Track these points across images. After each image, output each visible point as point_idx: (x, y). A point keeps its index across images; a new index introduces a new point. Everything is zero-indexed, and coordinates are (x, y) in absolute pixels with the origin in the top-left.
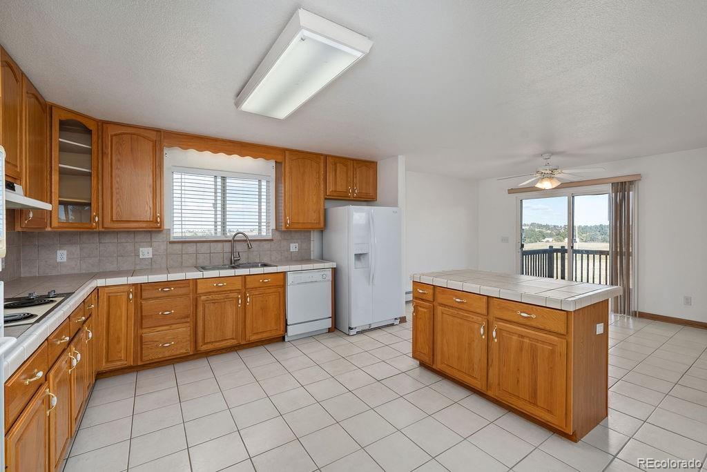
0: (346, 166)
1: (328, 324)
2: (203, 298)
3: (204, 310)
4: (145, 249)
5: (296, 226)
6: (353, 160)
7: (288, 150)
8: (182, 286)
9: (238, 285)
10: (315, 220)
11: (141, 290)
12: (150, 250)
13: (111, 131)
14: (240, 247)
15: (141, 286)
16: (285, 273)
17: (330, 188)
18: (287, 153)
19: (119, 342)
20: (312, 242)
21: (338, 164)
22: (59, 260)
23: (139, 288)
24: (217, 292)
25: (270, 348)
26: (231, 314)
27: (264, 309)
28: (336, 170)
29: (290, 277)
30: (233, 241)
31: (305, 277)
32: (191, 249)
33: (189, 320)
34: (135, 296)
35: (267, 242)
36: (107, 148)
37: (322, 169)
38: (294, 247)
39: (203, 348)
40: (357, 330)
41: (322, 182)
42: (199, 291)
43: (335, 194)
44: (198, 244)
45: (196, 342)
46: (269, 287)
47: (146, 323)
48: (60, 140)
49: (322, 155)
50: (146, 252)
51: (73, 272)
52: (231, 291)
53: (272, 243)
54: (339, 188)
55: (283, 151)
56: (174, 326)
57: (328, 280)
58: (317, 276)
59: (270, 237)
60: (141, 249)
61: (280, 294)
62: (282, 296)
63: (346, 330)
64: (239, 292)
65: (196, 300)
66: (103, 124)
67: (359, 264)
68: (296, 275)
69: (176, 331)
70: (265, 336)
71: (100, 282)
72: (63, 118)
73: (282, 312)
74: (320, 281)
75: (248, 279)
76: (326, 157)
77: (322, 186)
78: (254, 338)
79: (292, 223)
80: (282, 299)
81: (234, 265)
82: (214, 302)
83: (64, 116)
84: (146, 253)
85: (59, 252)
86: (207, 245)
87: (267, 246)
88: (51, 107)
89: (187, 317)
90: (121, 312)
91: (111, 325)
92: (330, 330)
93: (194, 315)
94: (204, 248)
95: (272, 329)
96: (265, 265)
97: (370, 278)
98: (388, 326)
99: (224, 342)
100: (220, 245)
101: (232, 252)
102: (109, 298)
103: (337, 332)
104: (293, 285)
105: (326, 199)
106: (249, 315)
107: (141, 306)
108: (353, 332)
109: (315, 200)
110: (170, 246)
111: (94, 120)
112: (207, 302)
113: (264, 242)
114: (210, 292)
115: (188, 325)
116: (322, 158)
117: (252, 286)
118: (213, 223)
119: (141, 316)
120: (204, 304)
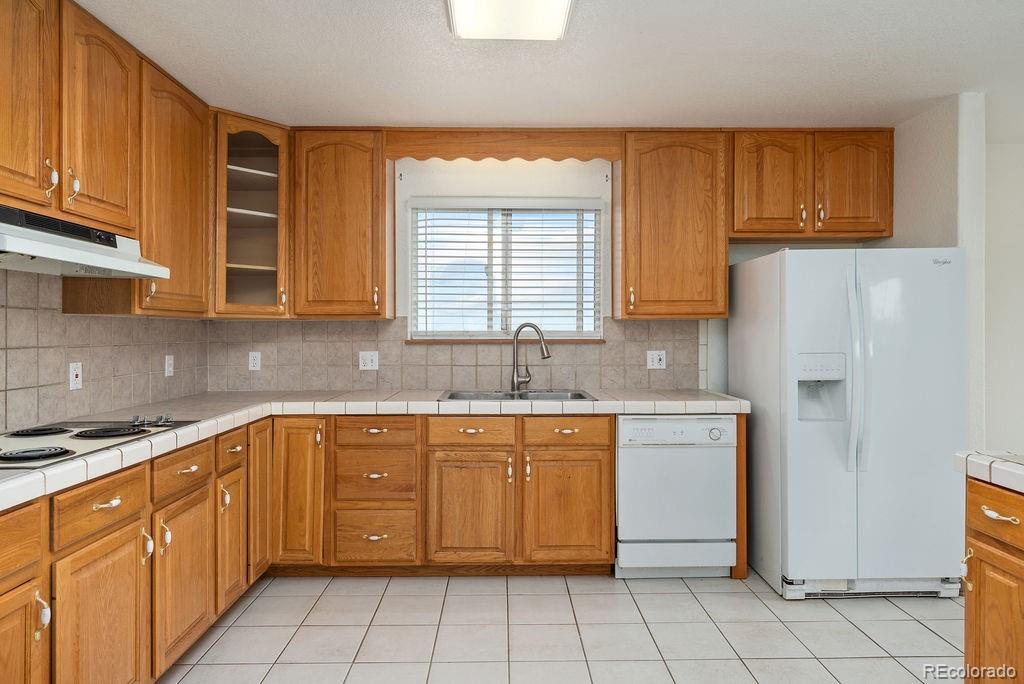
0: (793, 151)
1: (728, 556)
2: (439, 455)
3: (441, 479)
4: (369, 353)
5: (651, 308)
6: (814, 133)
7: (631, 131)
8: (402, 426)
9: (508, 435)
10: (700, 293)
11: (336, 427)
12: (375, 355)
13: (305, 143)
14: (530, 356)
15: (336, 420)
16: (613, 418)
17: (745, 212)
18: (631, 138)
19: (302, 518)
20: (702, 349)
21: (767, 151)
22: (251, 368)
23: (333, 422)
24: (466, 445)
25: (577, 585)
26: (493, 494)
27: (563, 495)
28: (760, 166)
29: (625, 429)
30: (517, 342)
31: (663, 430)
32: (442, 355)
33: (413, 495)
34: (327, 439)
35: (592, 346)
36: (300, 174)
37: (721, 167)
38: (655, 359)
39: (441, 557)
40: (808, 588)
41: (721, 200)
42: (432, 440)
43: (759, 227)
44: (455, 348)
45: (426, 544)
46: (578, 446)
47: (345, 491)
48: (230, 167)
49: (720, 131)
50: (369, 360)
51: (268, 388)
52: (494, 447)
53: (604, 349)
54: (771, 210)
55: (622, 135)
56: (389, 504)
57: (727, 446)
58: (696, 430)
59: (599, 336)
60: (361, 354)
61: (600, 466)
62: (605, 469)
63: (777, 583)
64: (509, 448)
65: (426, 457)
66: (295, 133)
67: (815, 409)
68: (640, 425)
69: (391, 514)
70: (565, 556)
71: (276, 408)
72: (233, 131)
73: (605, 507)
74: (701, 446)
75: (529, 423)
76: (732, 135)
77: (721, 208)
78: (541, 556)
79: (640, 301)
80: (605, 477)
81: (518, 391)
82: (461, 465)
83: (235, 127)
84: (368, 362)
85: (252, 355)
86: (471, 349)
87: (592, 353)
88: (217, 115)
89: (409, 489)
90: (306, 465)
91: (291, 484)
92: (733, 574)
93: (424, 487)
94: (465, 355)
95: (583, 545)
96: (579, 396)
97: (851, 449)
98: (915, 595)
99: (478, 553)
100: (495, 349)
101: (516, 365)
102: (288, 435)
103: (752, 583)
104: (631, 446)
105: (732, 241)
106: (530, 504)
107: (336, 457)
108: (791, 592)
109: (700, 245)
110: (406, 349)
111: (281, 127)
112: (446, 464)
113: (584, 347)
114: (452, 445)
115: (412, 505)
116: (722, 138)
117: (538, 441)
118: (485, 306)
119: (336, 476)
120: (440, 468)
